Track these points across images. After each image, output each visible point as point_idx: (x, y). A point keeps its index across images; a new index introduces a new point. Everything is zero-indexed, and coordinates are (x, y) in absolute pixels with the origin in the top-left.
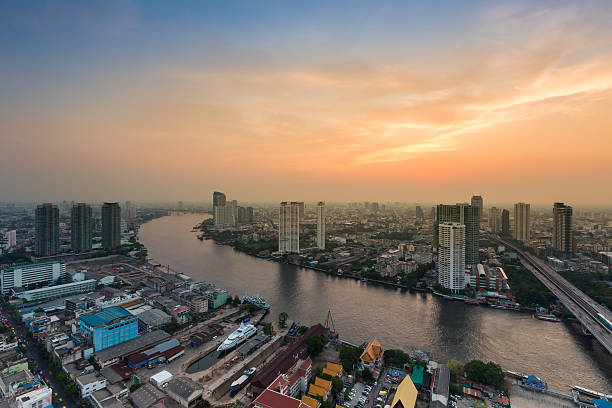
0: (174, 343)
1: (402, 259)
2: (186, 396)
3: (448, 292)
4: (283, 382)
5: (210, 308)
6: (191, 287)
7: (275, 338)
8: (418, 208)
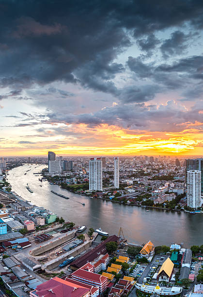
0: (25, 240)
1: (166, 193)
2: (32, 266)
3: (192, 209)
4: (90, 266)
5: (45, 223)
6: (35, 210)
7: (85, 243)
8: (177, 160)
